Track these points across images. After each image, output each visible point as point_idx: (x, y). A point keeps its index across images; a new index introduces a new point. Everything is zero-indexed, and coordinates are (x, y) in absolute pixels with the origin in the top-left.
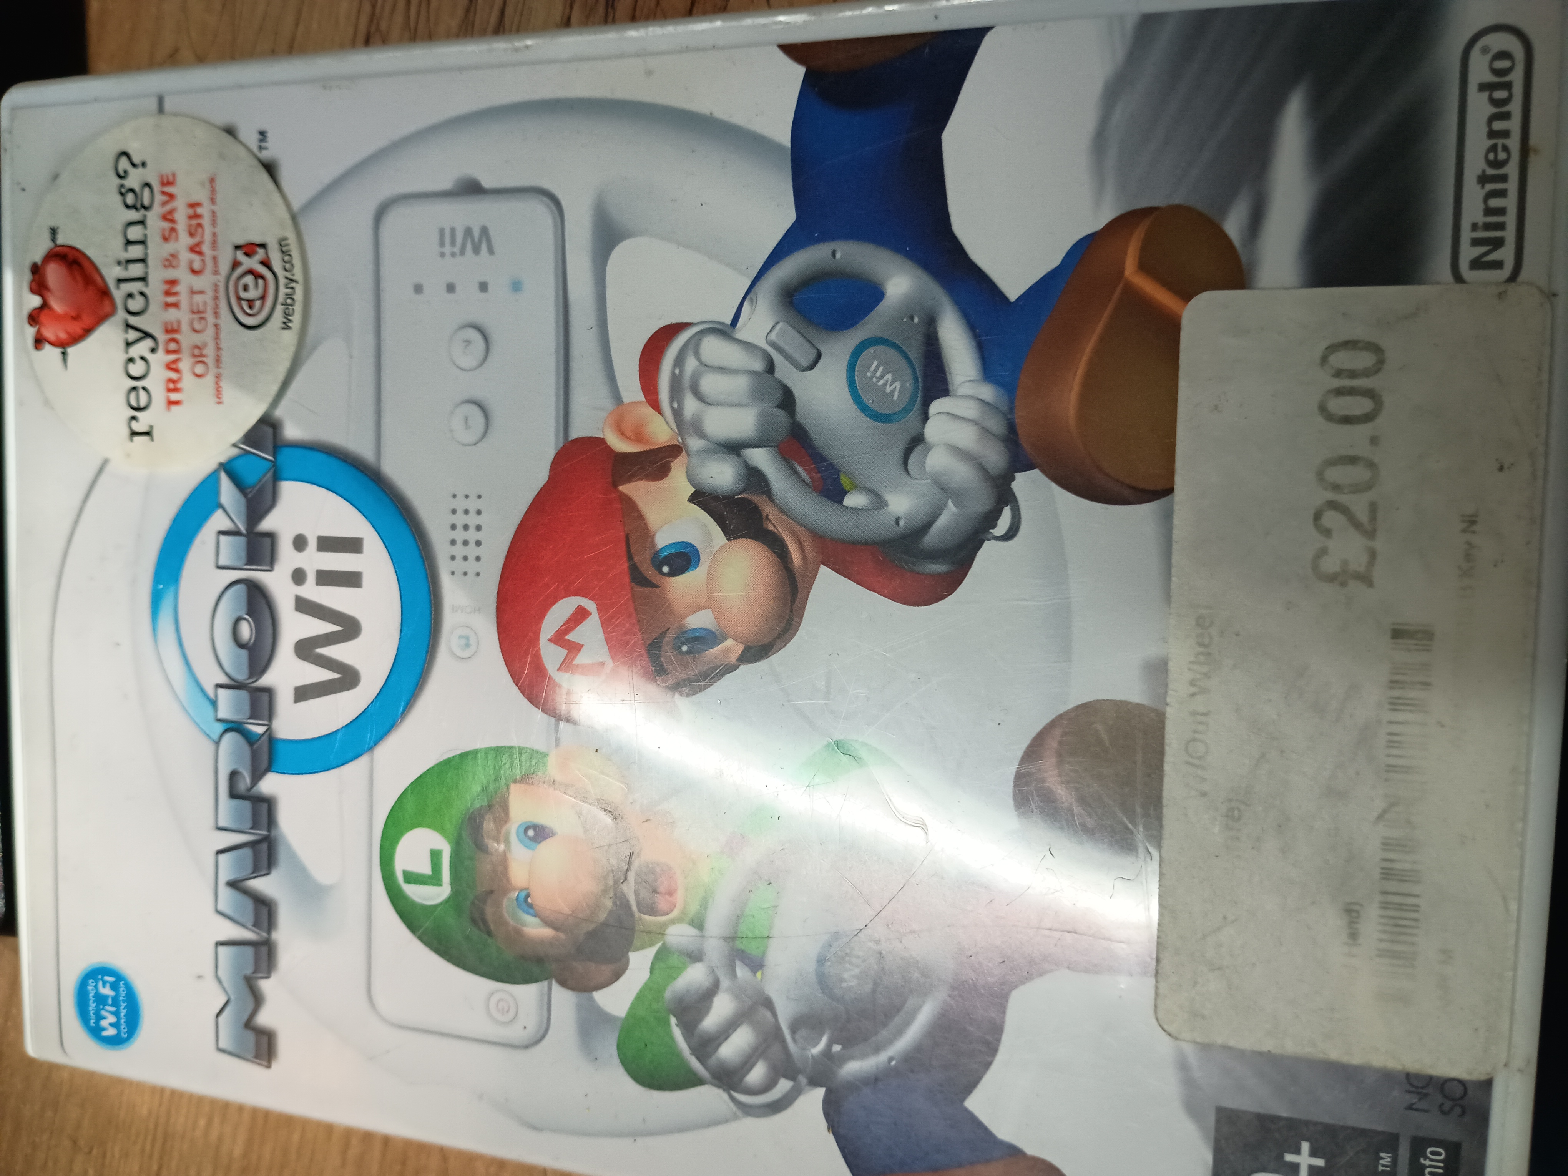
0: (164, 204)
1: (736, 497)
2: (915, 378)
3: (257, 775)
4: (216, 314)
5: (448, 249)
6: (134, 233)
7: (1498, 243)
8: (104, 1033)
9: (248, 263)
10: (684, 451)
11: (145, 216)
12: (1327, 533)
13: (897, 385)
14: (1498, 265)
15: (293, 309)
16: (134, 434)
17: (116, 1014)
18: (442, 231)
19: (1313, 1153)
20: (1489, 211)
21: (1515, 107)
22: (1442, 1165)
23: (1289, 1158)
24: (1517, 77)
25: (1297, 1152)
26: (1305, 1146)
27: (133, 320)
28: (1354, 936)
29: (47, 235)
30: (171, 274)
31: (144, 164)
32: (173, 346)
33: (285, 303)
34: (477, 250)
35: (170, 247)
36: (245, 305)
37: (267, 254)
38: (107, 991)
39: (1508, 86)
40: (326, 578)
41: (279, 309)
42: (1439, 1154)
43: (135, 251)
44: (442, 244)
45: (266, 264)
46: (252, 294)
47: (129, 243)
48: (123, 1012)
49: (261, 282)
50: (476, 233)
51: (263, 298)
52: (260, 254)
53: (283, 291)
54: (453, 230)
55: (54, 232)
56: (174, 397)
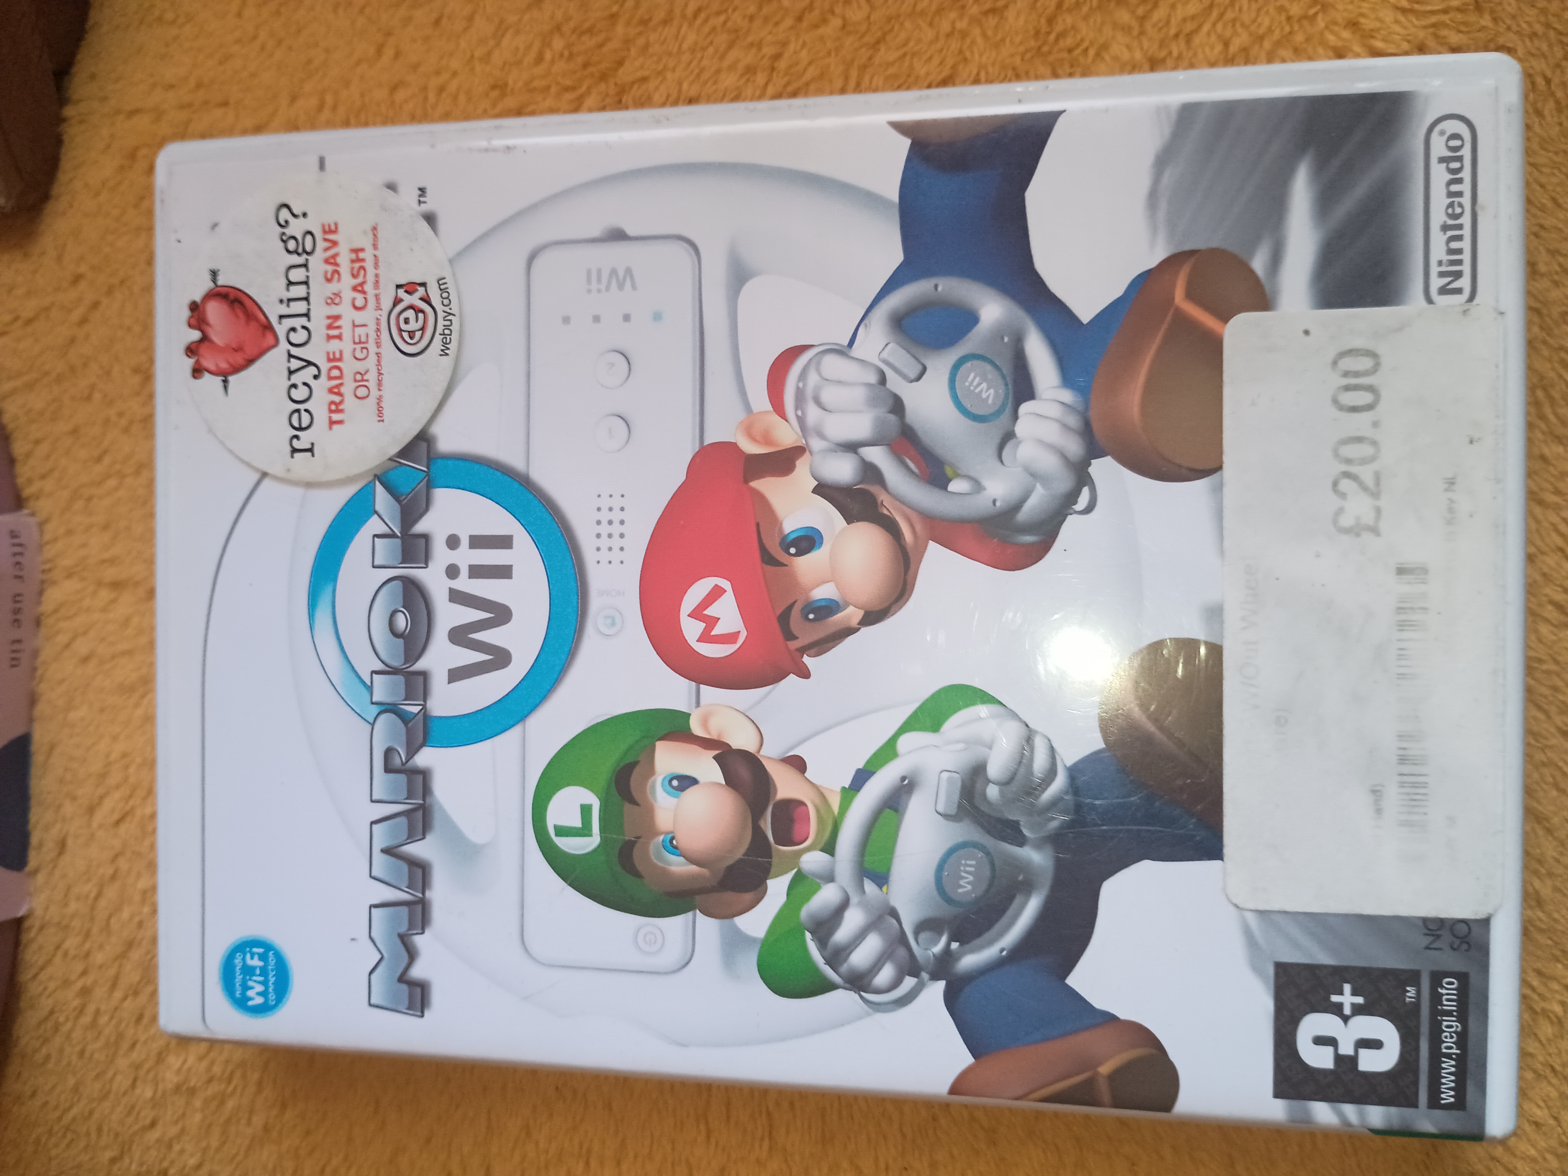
0: (326, 249)
1: (855, 487)
2: (1006, 385)
3: (412, 751)
4: (378, 345)
5: (594, 286)
6: (297, 275)
7: (1458, 275)
8: (250, 1003)
9: (408, 299)
10: (807, 451)
11: (307, 260)
12: (1343, 496)
13: (992, 391)
14: (1459, 291)
15: (450, 338)
16: (295, 451)
17: (265, 983)
18: (589, 273)
19: (1354, 993)
20: (1451, 252)
21: (1466, 174)
22: (1455, 992)
23: (1335, 998)
24: (1466, 152)
25: (1341, 993)
26: (1347, 988)
27: (295, 351)
28: (1379, 811)
29: (208, 277)
30: (334, 310)
31: (305, 215)
32: (335, 373)
33: (442, 333)
34: (621, 286)
35: (334, 287)
36: (405, 335)
37: (426, 291)
38: (256, 962)
39: (1460, 159)
40: (477, 572)
41: (438, 338)
42: (1452, 983)
43: (299, 291)
44: (589, 281)
45: (426, 300)
46: (413, 326)
47: (290, 283)
48: (272, 980)
49: (421, 315)
50: (621, 274)
51: (423, 329)
52: (421, 291)
53: (441, 323)
54: (599, 271)
55: (214, 274)
56: (336, 417)
